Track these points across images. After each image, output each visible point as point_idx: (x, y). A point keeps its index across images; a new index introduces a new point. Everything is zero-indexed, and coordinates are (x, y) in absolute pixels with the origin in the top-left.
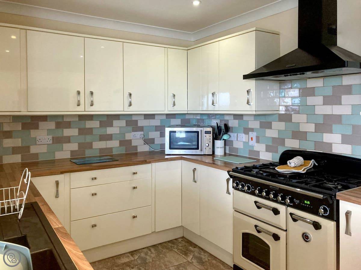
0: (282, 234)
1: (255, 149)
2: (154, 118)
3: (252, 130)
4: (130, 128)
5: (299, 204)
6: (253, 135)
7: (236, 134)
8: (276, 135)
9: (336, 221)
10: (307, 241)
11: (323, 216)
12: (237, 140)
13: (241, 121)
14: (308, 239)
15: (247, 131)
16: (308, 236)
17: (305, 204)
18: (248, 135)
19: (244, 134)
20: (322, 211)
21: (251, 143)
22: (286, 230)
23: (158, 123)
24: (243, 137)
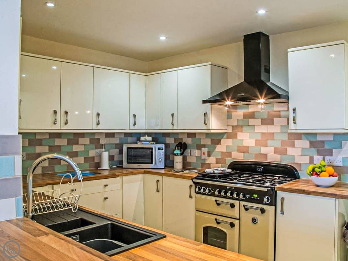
0: (236, 222)
1: (207, 162)
2: (114, 137)
3: (204, 146)
4: (94, 146)
5: (249, 198)
6: (205, 150)
7: (190, 150)
8: (225, 150)
9: (274, 206)
10: (255, 223)
11: (266, 204)
12: (191, 155)
13: (194, 138)
14: (256, 221)
15: (199, 147)
16: (255, 220)
17: (254, 197)
18: (200, 151)
19: (196, 150)
20: (265, 200)
21: (203, 157)
22: (239, 219)
23: (118, 142)
24: (196, 152)
